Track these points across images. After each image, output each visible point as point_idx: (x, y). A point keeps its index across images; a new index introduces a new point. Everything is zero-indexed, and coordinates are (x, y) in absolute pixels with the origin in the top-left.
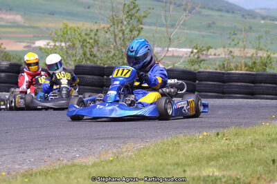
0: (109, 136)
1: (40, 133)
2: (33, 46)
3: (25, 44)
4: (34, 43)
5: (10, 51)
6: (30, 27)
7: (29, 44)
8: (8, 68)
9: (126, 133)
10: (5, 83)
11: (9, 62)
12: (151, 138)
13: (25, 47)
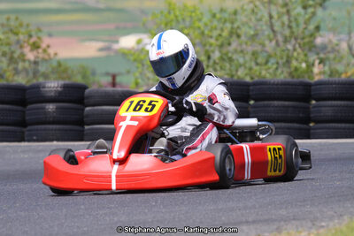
0: (250, 219)
1: (116, 219)
2: (116, 46)
3: (100, 45)
4: (117, 42)
5: (66, 60)
6: (109, 9)
7: (106, 44)
8: (60, 93)
9: (283, 212)
10: (53, 123)
11: (61, 82)
12: (331, 218)
13: (101, 50)
